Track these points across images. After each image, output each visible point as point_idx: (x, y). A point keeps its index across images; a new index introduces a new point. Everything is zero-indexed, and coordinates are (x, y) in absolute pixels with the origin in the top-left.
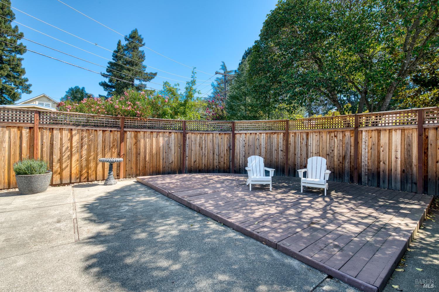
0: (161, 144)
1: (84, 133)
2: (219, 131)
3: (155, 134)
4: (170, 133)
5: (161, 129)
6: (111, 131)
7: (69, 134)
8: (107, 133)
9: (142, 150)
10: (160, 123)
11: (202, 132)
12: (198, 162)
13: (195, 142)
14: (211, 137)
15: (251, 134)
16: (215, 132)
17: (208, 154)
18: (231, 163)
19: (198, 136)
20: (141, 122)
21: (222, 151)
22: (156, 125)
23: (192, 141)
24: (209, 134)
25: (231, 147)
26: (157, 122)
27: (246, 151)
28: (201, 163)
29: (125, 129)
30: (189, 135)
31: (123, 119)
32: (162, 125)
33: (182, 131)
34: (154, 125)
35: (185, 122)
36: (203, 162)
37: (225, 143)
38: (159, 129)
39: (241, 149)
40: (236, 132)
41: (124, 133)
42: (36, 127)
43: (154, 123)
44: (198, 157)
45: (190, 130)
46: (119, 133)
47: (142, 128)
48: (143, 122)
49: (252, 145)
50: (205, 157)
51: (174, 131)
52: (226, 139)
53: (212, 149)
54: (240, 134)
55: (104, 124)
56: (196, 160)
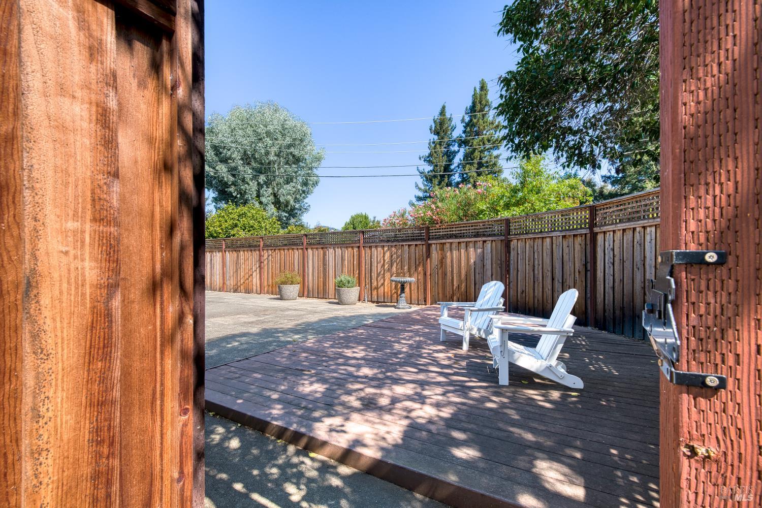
0: (472, 261)
1: (393, 249)
2: (561, 231)
3: (463, 245)
4: (484, 242)
5: (471, 237)
6: (416, 245)
7: (382, 251)
8: (413, 248)
9: (449, 269)
10: (470, 228)
11: (531, 236)
12: (527, 293)
13: (523, 255)
14: (548, 244)
15: (624, 230)
16: (553, 234)
17: (544, 279)
18: (589, 302)
19: (527, 243)
20: (446, 230)
21: (568, 273)
22: (465, 232)
23: (518, 254)
24: (544, 240)
25: (589, 265)
26: (466, 227)
27: (616, 276)
28: (532, 295)
29: (430, 242)
30: (513, 244)
31: (428, 228)
32: (473, 231)
33: (504, 238)
34: (462, 232)
35: (507, 221)
36: (536, 294)
37: (576, 256)
38: (469, 237)
39: (606, 269)
40: (596, 230)
41: (429, 246)
42: (361, 246)
43: (462, 229)
44: (527, 285)
45: (515, 234)
46: (424, 246)
47: (448, 238)
48: (449, 230)
49: (627, 259)
50: (538, 285)
51: (490, 238)
52: (577, 247)
53: (550, 269)
54: (605, 233)
55: (410, 238)
56: (524, 289)
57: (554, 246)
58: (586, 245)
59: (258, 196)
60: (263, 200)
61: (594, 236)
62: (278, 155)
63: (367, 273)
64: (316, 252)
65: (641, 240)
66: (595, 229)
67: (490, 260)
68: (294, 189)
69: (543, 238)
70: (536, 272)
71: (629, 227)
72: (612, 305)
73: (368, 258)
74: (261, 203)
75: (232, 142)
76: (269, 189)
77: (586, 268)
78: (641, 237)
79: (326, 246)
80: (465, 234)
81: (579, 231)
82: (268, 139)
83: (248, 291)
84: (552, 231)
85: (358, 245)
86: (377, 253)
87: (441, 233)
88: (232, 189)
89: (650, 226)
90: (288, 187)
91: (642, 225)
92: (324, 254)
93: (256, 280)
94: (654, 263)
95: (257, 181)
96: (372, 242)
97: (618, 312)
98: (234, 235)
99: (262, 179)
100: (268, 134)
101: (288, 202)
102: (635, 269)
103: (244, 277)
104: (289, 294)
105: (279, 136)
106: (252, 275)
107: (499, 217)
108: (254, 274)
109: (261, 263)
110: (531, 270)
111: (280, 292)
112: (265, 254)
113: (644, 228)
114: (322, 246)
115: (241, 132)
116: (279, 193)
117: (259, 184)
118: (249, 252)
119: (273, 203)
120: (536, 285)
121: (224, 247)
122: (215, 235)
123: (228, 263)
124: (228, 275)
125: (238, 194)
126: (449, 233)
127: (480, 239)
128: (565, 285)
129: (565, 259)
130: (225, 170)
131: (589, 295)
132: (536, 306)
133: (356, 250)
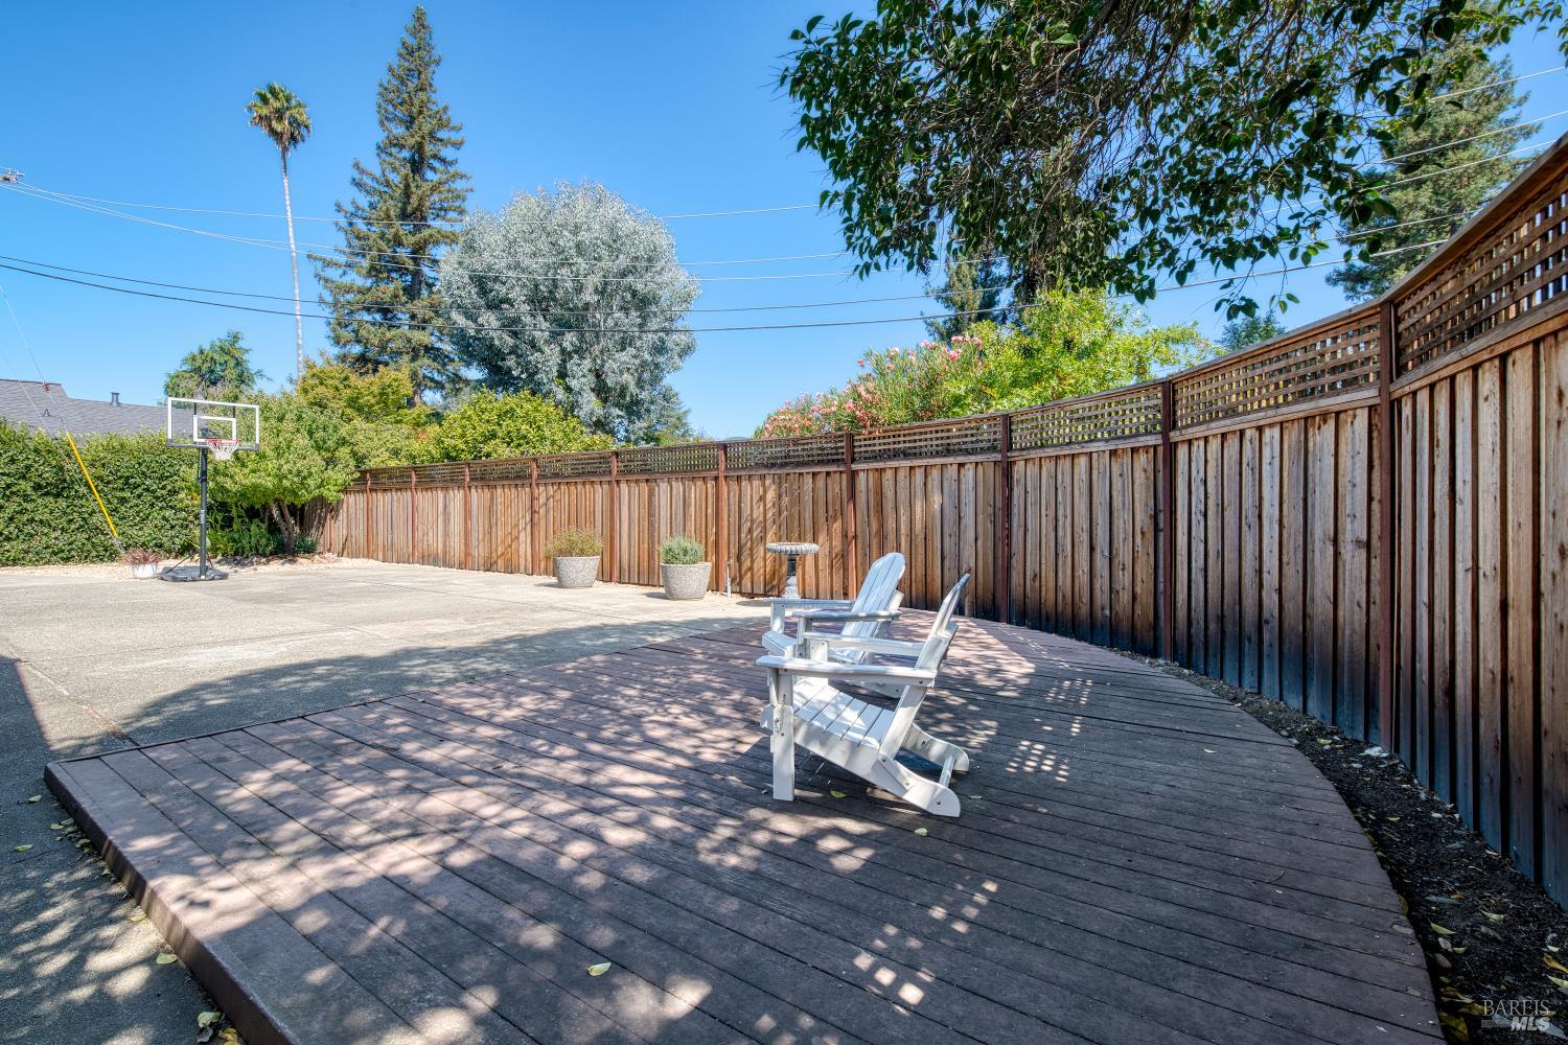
1: (783, 482)
2: (1107, 441)
3: (919, 473)
4: (961, 465)
5: (935, 456)
6: (828, 474)
7: (761, 486)
8: (821, 479)
10: (934, 435)
11: (1051, 452)
12: (1043, 579)
13: (1035, 495)
14: (1083, 469)
15: (1224, 436)
16: (1093, 447)
17: (1076, 548)
18: (1161, 601)
19: (1044, 468)
20: (886, 440)
21: (1122, 536)
22: (922, 444)
23: (1026, 492)
24: (1076, 460)
25: (1161, 517)
26: (926, 433)
27: (1210, 543)
28: (1052, 585)
29: (854, 467)
30: (1019, 468)
31: (851, 437)
32: (939, 442)
33: (998, 457)
34: (918, 444)
35: (1007, 420)
36: (1060, 583)
37: (1136, 496)
38: (932, 455)
39: (1193, 528)
40: (1175, 436)
41: (853, 475)
42: (722, 475)
43: (917, 437)
44: (1043, 561)
45: (1022, 449)
46: (844, 476)
47: (890, 458)
48: (891, 440)
49: (1230, 502)
50: (1064, 562)
51: (973, 458)
52: (1140, 477)
53: (1086, 526)
54: (1190, 442)
55: (816, 458)
56: (1037, 571)
57: (1095, 473)
58: (1155, 471)
59: (562, 375)
60: (574, 383)
61: (1171, 449)
62: (601, 291)
63: (732, 532)
64: (635, 489)
65: (1253, 458)
66: (1172, 434)
67: (972, 507)
68: (637, 362)
69: (1073, 456)
70: (1060, 533)
71: (1231, 429)
72: (1202, 609)
73: (734, 501)
74: (568, 389)
75: (509, 267)
76: (586, 362)
77: (1156, 524)
78: (1254, 452)
79: (653, 477)
80: (924, 450)
81: (1142, 439)
82: (580, 260)
83: (511, 569)
84: (1091, 441)
85: (714, 473)
86: (752, 489)
87: (877, 448)
88: (511, 362)
89: (1271, 425)
90: (624, 357)
91: (1254, 424)
92: (651, 494)
93: (524, 547)
94: (1277, 513)
95: (561, 345)
96: (743, 468)
97: (1212, 626)
98: (488, 455)
99: (570, 339)
100: (580, 248)
101: (624, 389)
102: (1245, 528)
103: (503, 542)
104: (573, 576)
105: (604, 253)
106: (517, 538)
107: (991, 411)
108: (522, 534)
109: (533, 513)
110: (1051, 528)
111: (555, 571)
112: (541, 492)
113: (1260, 429)
114: (646, 477)
115: (528, 248)
116: (605, 369)
117: (563, 351)
118: (513, 490)
119: (593, 390)
120: (1060, 563)
121: (468, 479)
122: (454, 454)
123: (474, 513)
124: (474, 535)
125: (522, 373)
126: (891, 447)
127: (950, 460)
128: (1116, 562)
129: (1115, 504)
130: (495, 324)
131: (1161, 586)
132: (1060, 609)
133: (711, 484)
